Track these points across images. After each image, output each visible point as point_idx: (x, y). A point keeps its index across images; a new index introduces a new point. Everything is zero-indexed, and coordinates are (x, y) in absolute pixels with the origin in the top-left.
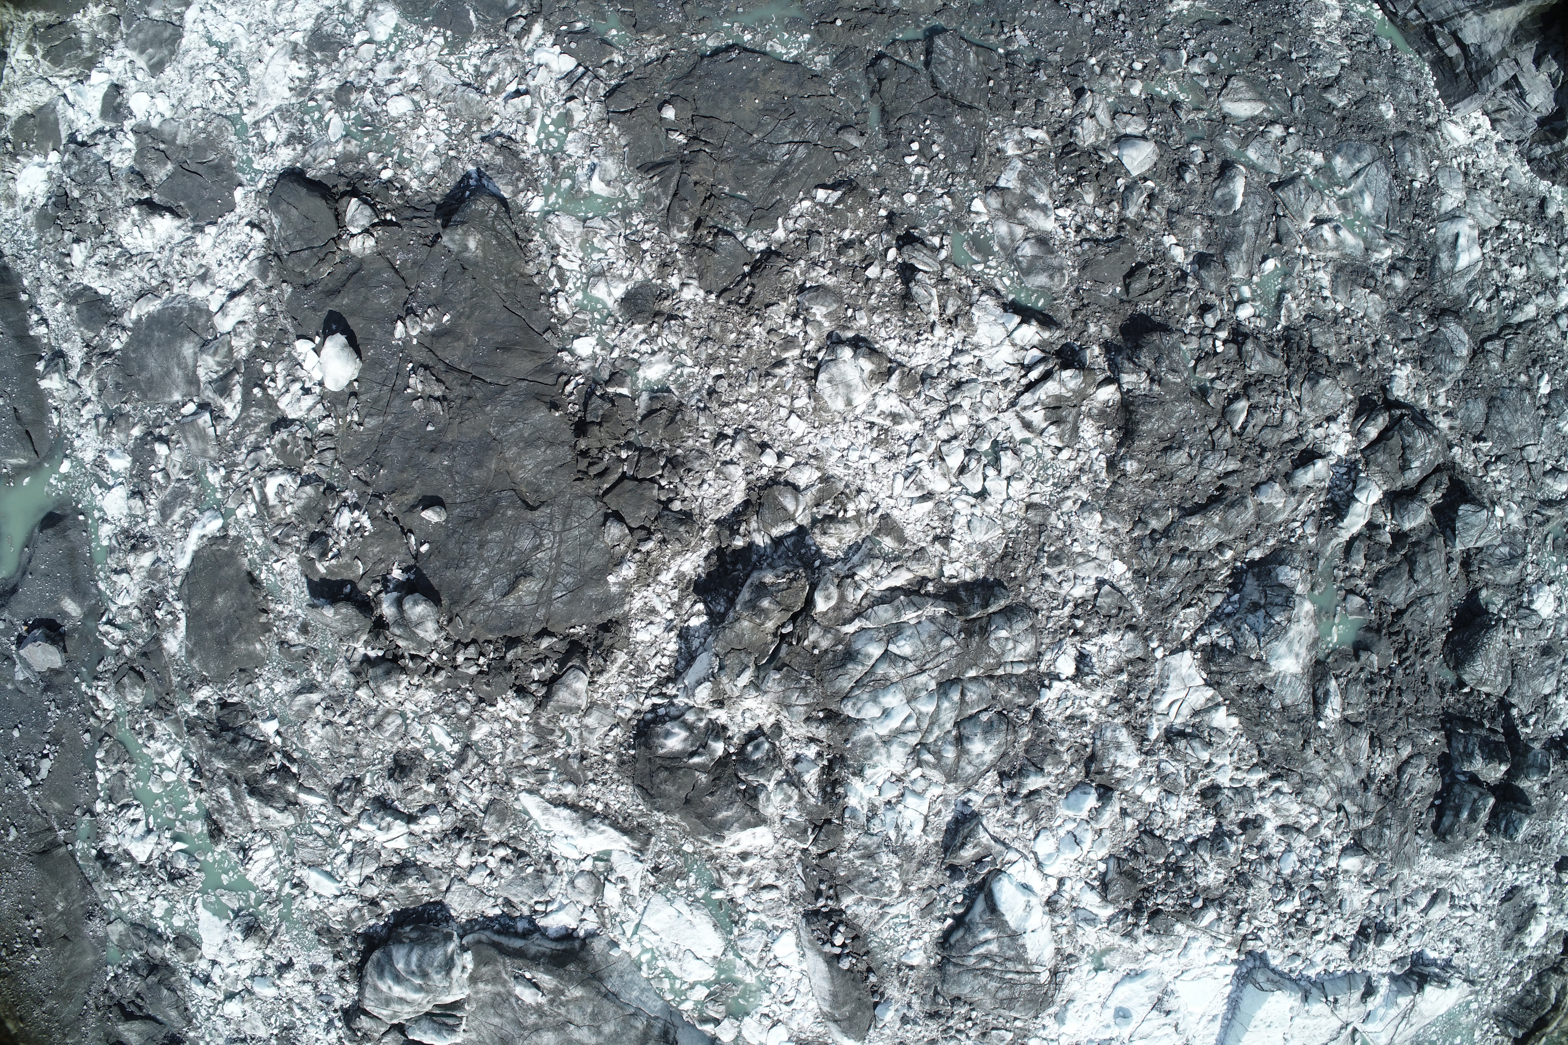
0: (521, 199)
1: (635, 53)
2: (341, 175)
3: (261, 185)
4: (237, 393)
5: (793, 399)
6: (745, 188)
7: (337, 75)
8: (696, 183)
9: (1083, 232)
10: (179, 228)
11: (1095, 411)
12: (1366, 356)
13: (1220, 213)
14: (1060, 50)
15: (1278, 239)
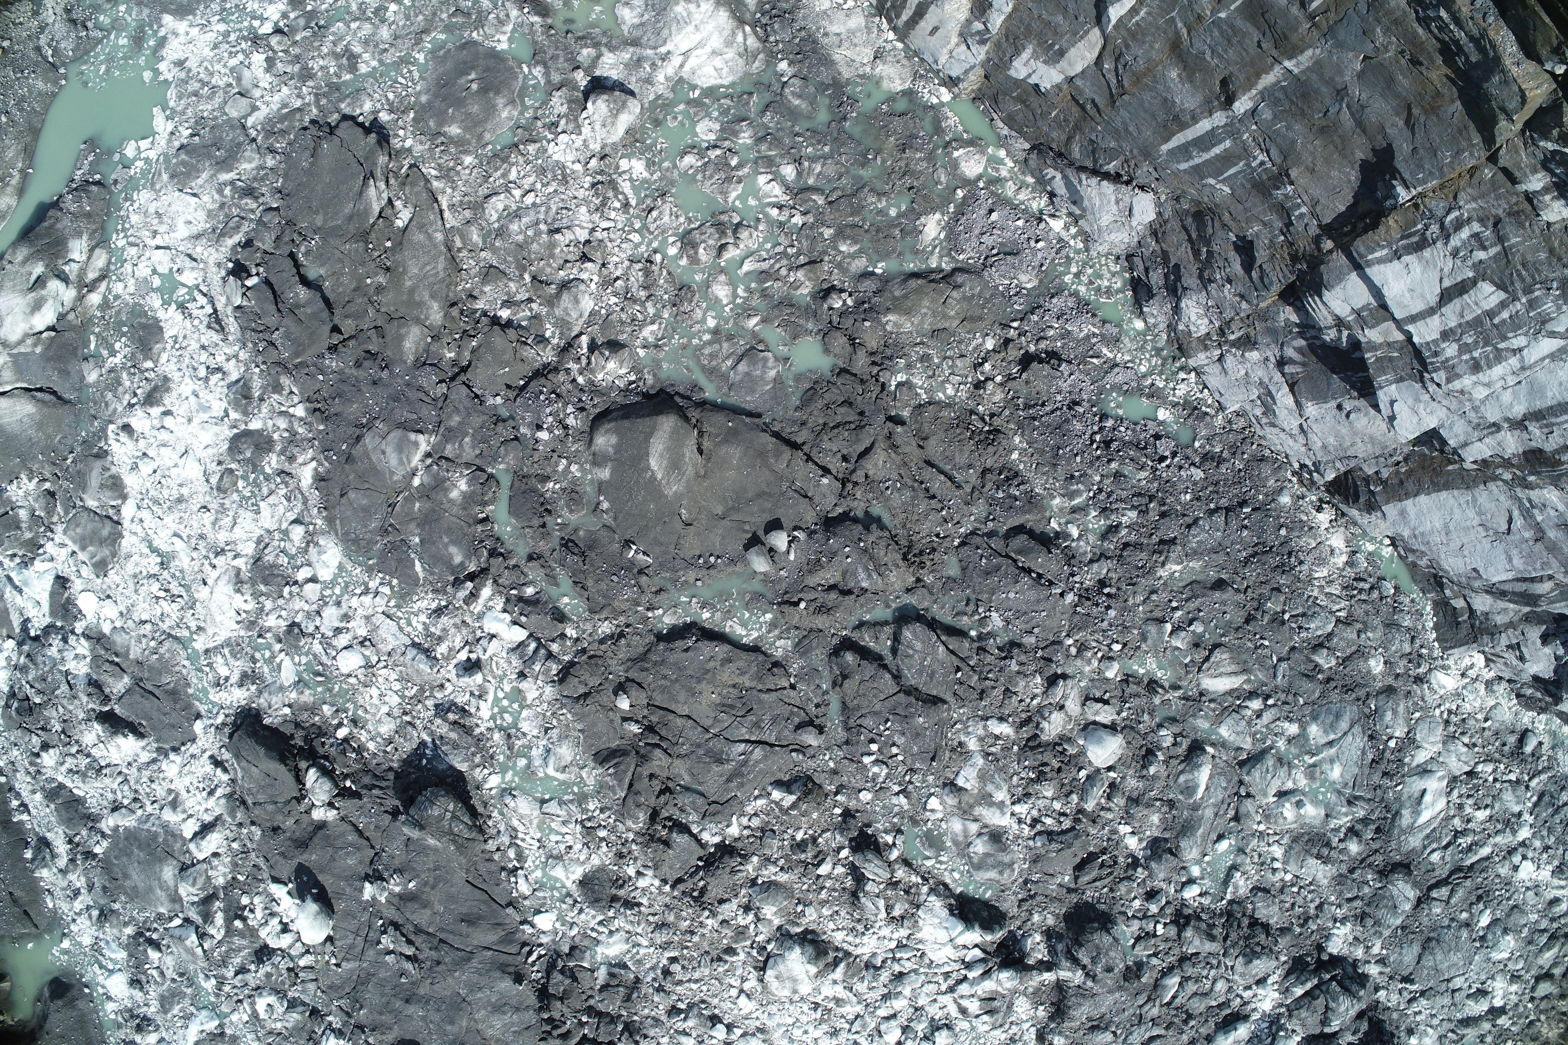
0: (478, 774)
1: (588, 627)
2: (297, 725)
3: (220, 719)
4: (219, 919)
5: (744, 980)
6: (700, 784)
7: (284, 613)
8: (652, 776)
9: (1039, 827)
10: (144, 748)
11: (1031, 990)
12: (1306, 921)
13: (1180, 797)
14: (1036, 630)
15: (1236, 818)
